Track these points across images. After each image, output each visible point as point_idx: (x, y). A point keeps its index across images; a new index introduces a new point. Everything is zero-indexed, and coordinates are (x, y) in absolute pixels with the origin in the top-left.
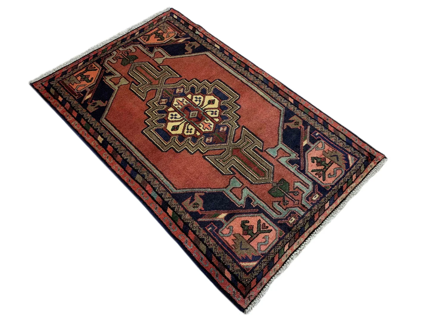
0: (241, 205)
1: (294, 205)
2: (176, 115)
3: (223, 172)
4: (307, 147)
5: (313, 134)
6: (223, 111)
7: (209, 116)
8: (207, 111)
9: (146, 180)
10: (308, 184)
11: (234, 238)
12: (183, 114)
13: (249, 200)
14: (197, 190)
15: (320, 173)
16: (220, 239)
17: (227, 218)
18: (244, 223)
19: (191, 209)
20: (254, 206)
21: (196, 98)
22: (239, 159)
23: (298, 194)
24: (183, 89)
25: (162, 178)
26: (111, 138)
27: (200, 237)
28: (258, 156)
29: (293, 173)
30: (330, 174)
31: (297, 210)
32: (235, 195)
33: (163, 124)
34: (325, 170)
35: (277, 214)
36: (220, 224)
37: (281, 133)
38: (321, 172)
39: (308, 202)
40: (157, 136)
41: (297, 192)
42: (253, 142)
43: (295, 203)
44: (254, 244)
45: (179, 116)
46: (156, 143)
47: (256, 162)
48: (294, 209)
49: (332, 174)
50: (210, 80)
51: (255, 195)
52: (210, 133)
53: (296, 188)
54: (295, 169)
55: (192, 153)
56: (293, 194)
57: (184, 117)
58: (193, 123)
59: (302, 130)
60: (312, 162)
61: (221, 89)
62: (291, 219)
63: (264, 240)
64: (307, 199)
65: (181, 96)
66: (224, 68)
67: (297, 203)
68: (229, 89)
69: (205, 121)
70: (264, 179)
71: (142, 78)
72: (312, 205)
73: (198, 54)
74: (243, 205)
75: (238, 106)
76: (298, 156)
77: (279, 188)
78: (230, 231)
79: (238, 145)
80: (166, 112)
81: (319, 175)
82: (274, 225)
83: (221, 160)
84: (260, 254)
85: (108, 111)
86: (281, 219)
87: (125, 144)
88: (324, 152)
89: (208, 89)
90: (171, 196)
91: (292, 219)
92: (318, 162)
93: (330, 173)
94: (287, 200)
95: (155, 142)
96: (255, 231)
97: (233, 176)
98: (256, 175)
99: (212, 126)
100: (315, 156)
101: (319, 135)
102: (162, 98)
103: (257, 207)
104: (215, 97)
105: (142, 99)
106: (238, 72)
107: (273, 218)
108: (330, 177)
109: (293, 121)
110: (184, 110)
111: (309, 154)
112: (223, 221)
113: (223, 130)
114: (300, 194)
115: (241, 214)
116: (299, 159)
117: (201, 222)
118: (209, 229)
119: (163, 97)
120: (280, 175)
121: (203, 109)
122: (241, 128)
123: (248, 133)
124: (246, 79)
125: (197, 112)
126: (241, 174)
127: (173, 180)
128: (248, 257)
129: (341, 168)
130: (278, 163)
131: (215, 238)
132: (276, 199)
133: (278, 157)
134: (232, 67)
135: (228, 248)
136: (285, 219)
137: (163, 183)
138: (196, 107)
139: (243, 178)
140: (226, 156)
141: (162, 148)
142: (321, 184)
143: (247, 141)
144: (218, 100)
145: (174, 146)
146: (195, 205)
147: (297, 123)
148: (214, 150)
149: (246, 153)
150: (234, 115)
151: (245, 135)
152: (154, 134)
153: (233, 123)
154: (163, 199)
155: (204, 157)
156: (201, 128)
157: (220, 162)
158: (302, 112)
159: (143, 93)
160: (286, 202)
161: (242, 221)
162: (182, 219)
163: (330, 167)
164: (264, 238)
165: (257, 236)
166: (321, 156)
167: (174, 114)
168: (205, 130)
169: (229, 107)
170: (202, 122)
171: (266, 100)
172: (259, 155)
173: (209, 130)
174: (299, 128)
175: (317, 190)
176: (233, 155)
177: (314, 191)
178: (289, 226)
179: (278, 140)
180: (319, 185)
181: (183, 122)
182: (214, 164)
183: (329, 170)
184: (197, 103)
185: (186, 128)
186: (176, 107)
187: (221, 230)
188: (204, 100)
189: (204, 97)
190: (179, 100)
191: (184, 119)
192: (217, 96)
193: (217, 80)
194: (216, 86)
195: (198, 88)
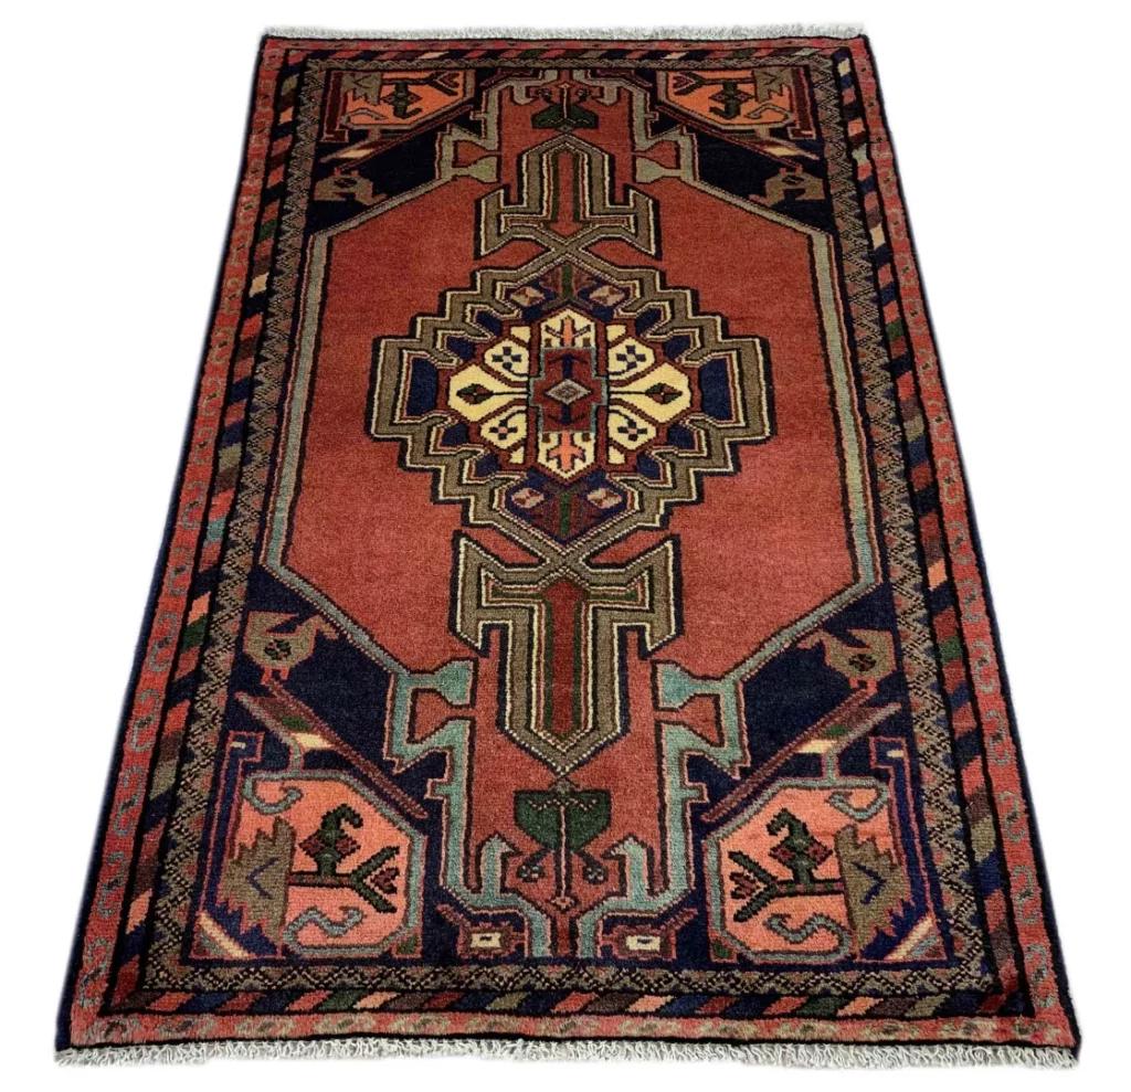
0: (397, 756)
1: (547, 901)
2: (517, 359)
3: (459, 620)
4: (811, 766)
5: (879, 743)
6: (666, 444)
7: (607, 428)
8: (617, 412)
9: (241, 474)
10: (666, 882)
11: (269, 830)
12: (540, 369)
13: (435, 764)
14: (332, 610)
15: (753, 882)
16: (228, 798)
17: (314, 760)
18: (343, 815)
19: (255, 649)
20: (427, 796)
21: (631, 350)
22: (547, 625)
23: (601, 882)
24: (623, 295)
25: (283, 503)
26: (286, 302)
27: (189, 745)
28: (616, 659)
29: (664, 806)
30: (783, 917)
31: (535, 925)
32: (413, 715)
33: (455, 360)
34: (783, 889)
35: (466, 882)
36: (277, 757)
37: (770, 650)
38: (759, 884)
39: (599, 934)
40: (403, 378)
41: (606, 873)
42: (647, 607)
43: (558, 901)
44: (300, 898)
45: (522, 367)
46: (376, 396)
47: (587, 673)
48: (532, 912)
49: (790, 925)
50: (734, 327)
51: (470, 767)
52: (553, 479)
53: (612, 857)
54: (684, 802)
55: (441, 497)
56: (584, 869)
57: (532, 381)
58: (538, 416)
59: (855, 701)
60: (768, 826)
61: (737, 376)
62: (488, 935)
63: (338, 916)
64: (610, 924)
65: (589, 314)
66: (820, 317)
67: (564, 906)
68: (764, 393)
69: (578, 436)
70: (549, 744)
71: (542, 192)
72: (599, 955)
73: (789, 223)
74: (401, 765)
75: (730, 464)
76: (742, 770)
77: (563, 808)
78: (280, 801)
79: (594, 580)
80: (502, 331)
81: (743, 886)
82: (418, 902)
83: (491, 583)
84: (279, 944)
85: (361, 224)
86: (459, 908)
87: (300, 340)
88: (849, 830)
89: (700, 348)
90: (248, 570)
91: (489, 939)
92: (788, 846)
93: (789, 916)
94: (542, 868)
95: (377, 390)
96: (347, 866)
97: (474, 655)
98: (542, 711)
99: (580, 465)
100: (802, 818)
101: (898, 763)
102: (534, 284)
103: (435, 808)
104: (689, 386)
105: (478, 250)
106: (854, 359)
107: (441, 880)
108: (770, 928)
109: (860, 644)
110: (558, 359)
111: (789, 791)
112: (296, 758)
113: (600, 502)
114: (602, 887)
115: (368, 783)
116: (736, 781)
117: (238, 704)
118: (236, 745)
119: (541, 283)
120: (612, 774)
121: (613, 396)
122: (661, 535)
123: (666, 568)
124: (856, 399)
125: (584, 391)
126: (502, 669)
127: (305, 530)
128: (240, 917)
129: (845, 935)
130: (650, 733)
131: (223, 782)
132: (516, 836)
133: (674, 717)
134: (851, 332)
135: (221, 841)
136: (469, 916)
137: (272, 518)
138: (597, 375)
139: (492, 687)
140: (521, 583)
141: (377, 422)
142: (715, 919)
143: (636, 590)
144: (691, 402)
145: (414, 441)
146: (278, 646)
147: (864, 663)
148: (510, 538)
149: (586, 622)
150: (689, 481)
151: (650, 570)
152: (401, 367)
153: (654, 504)
154: (222, 558)
155: (458, 535)
156: (543, 447)
157: (484, 588)
158: (929, 644)
159: (499, 234)
160: (535, 872)
161: (344, 805)
162: (206, 654)
163: (808, 898)
164: (345, 909)
165: (331, 886)
166: (825, 834)
167: (514, 353)
168: (548, 459)
169: (700, 447)
170: (564, 433)
171: (847, 513)
172: (622, 659)
173: (558, 471)
174: (854, 685)
175: (677, 928)
176: (542, 597)
177: (657, 922)
178: (459, 948)
179: (737, 666)
180: (704, 916)
181: (513, 393)
182: (460, 576)
183: (799, 899)
184: (615, 365)
185: (504, 416)
186: (545, 335)
187: (264, 775)
188: (648, 371)
189: (657, 364)
190: (573, 321)
191: (527, 384)
192: (700, 387)
193: (757, 341)
194: (730, 356)
195: (670, 326)
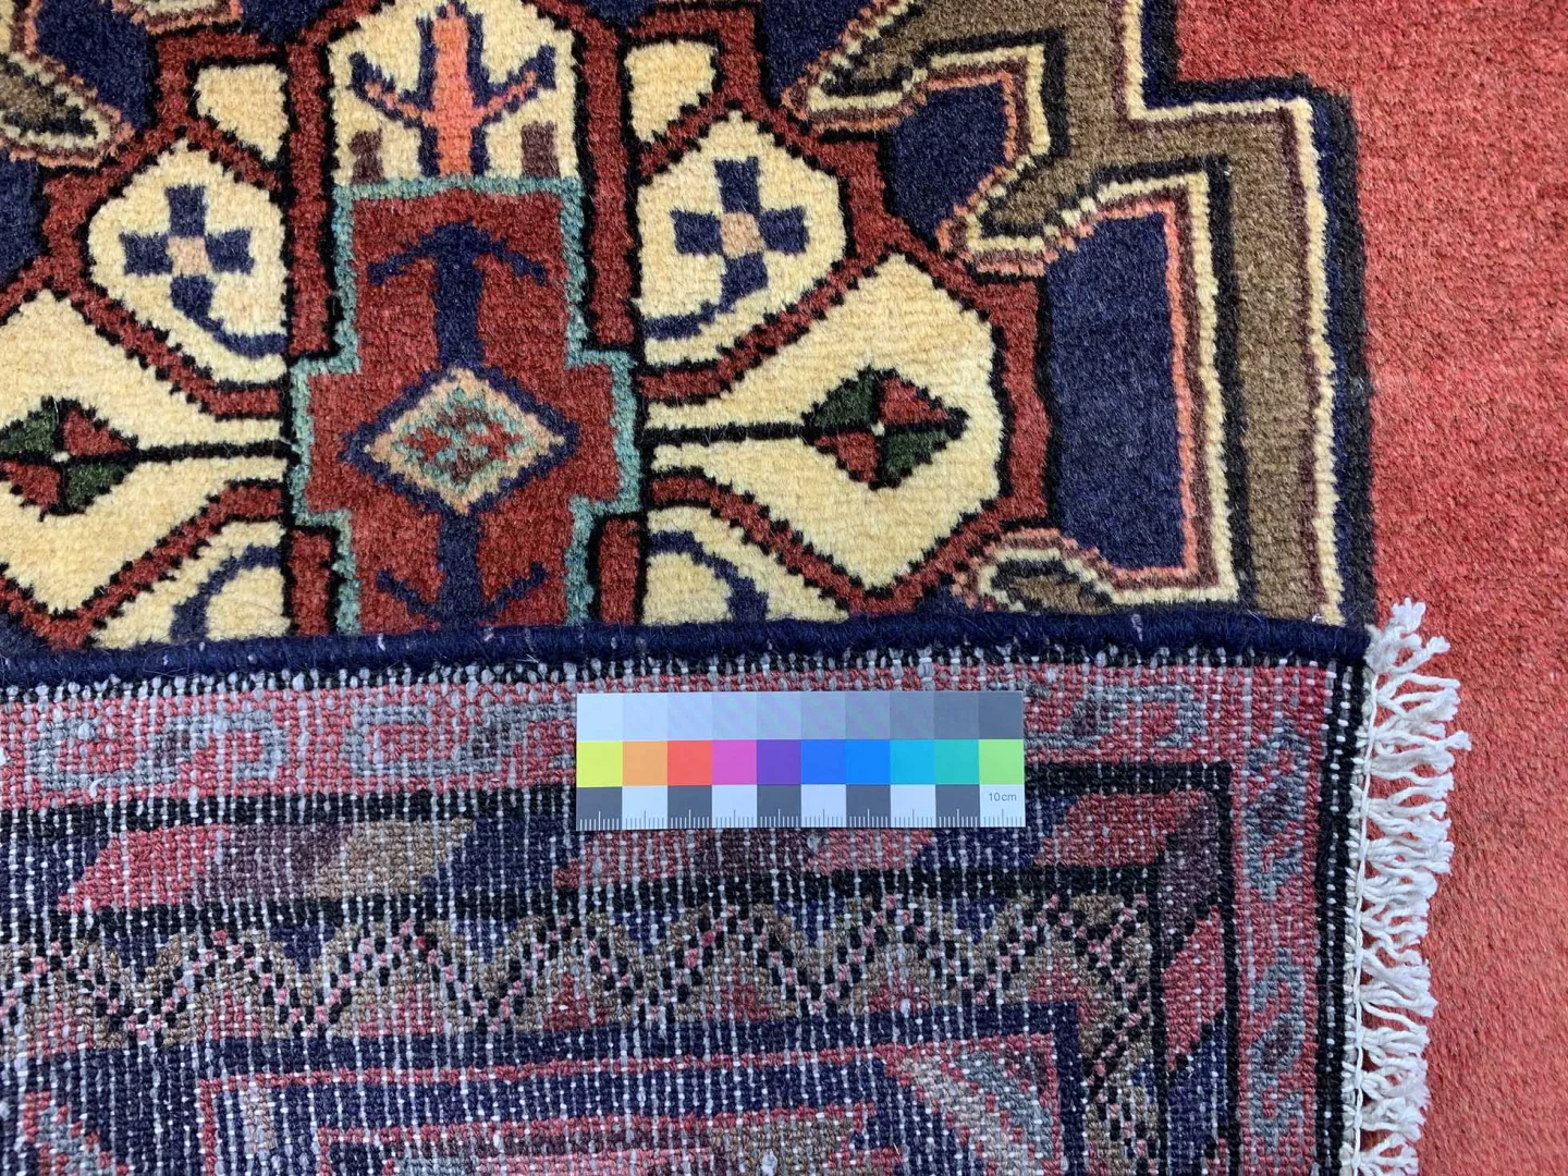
2: (231, 253)
8: (683, 543)
12: (335, 313)
21: (738, 183)
45: (255, 298)
58: (338, 580)
61: (1209, 319)
68: (1324, 413)
80: (155, 95)
89: (1046, 162)
104: (996, 382)
110: (411, 253)
121: (666, 457)
125: (533, 437)
138: (591, 342)
144: (1002, 467)
167: (217, 222)
181: (224, 450)
184: (670, 280)
186: (351, 115)
188: (822, 299)
189: (855, 265)
190: (474, 27)
191: (277, 400)
192: (1045, 388)
193: (1301, 109)
194: (1180, 198)
195: (912, 38)
